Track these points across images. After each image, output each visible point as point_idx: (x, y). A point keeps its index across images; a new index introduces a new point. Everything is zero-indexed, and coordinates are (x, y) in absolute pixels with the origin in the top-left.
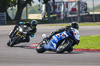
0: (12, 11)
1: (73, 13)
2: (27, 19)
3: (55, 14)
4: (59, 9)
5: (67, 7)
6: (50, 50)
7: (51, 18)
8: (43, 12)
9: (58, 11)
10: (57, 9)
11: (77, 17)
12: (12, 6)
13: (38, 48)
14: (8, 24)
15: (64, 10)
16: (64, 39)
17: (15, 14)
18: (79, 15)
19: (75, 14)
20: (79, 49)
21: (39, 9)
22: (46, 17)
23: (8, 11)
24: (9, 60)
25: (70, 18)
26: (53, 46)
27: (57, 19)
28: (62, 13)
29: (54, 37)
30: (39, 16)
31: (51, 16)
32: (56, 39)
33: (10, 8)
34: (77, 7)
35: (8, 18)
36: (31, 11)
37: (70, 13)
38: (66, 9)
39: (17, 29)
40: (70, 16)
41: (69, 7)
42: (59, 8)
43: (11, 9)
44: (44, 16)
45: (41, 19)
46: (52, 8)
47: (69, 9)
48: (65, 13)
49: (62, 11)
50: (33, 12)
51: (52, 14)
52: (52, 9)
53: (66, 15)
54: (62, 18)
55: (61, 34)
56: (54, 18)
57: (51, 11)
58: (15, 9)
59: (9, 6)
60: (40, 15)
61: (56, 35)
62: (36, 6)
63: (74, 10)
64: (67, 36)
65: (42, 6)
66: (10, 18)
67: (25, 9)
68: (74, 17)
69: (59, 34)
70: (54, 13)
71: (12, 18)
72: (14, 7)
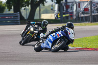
0: (25, 11)
1: (85, 13)
2: (40, 19)
3: (67, 14)
4: (71, 9)
5: (79, 7)
6: (46, 48)
7: (64, 17)
8: (56, 12)
9: (70, 11)
10: (70, 9)
11: (89, 16)
12: (25, 6)
13: (36, 47)
14: (22, 24)
15: (76, 10)
16: (59, 38)
17: (28, 14)
18: (91, 15)
19: (87, 14)
20: (91, 48)
21: (52, 9)
22: (59, 16)
23: (21, 10)
24: (23, 59)
25: (82, 17)
26: (49, 45)
27: (70, 19)
28: (75, 13)
29: (50, 36)
30: (51, 16)
31: (64, 16)
32: (51, 39)
33: (23, 8)
34: (89, 7)
35: (22, 18)
36: (44, 11)
37: (83, 13)
38: (78, 9)
39: (29, 28)
40: (83, 15)
41: (81, 7)
42: (71, 7)
43: (25, 9)
44: (57, 16)
45: (54, 18)
46: (65, 7)
47: (81, 9)
48: (78, 13)
49: (75, 11)
50: (46, 12)
51: (64, 14)
52: (65, 9)
53: (78, 15)
54: (75, 17)
55: (56, 34)
56: (67, 17)
57: (64, 10)
58: (28, 9)
59: (23, 6)
60: (53, 14)
61: (52, 35)
62: (49, 6)
63: (86, 9)
64: (62, 35)
65: (55, 6)
66: (24, 18)
67: (38, 9)
68: (86, 17)
69: (54, 34)
70: (67, 12)
71: (25, 18)
72: (27, 7)
